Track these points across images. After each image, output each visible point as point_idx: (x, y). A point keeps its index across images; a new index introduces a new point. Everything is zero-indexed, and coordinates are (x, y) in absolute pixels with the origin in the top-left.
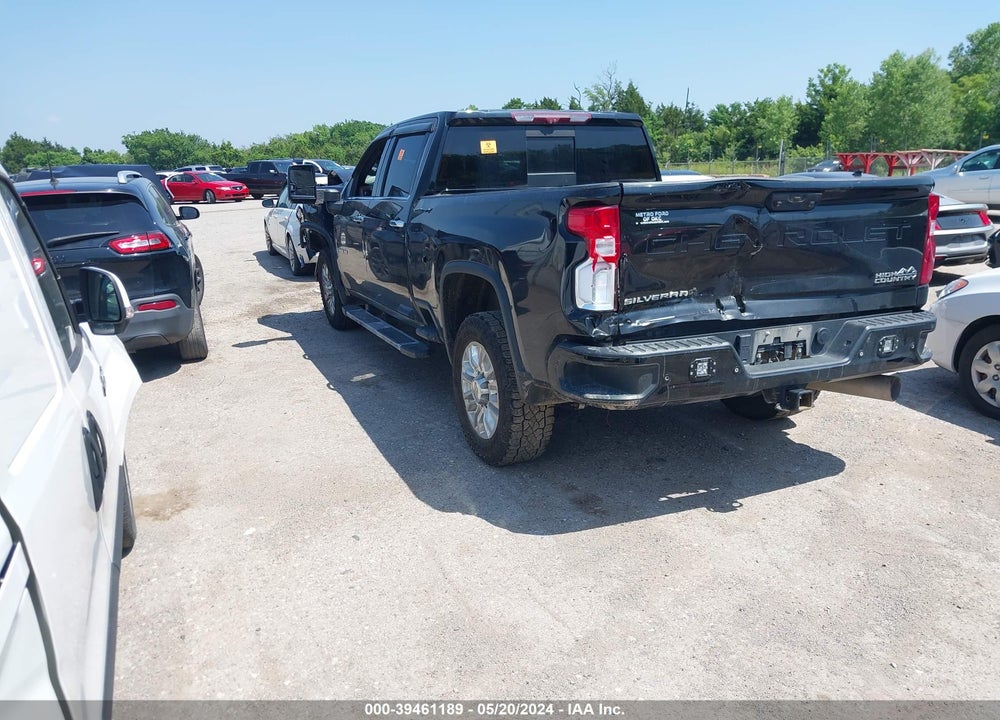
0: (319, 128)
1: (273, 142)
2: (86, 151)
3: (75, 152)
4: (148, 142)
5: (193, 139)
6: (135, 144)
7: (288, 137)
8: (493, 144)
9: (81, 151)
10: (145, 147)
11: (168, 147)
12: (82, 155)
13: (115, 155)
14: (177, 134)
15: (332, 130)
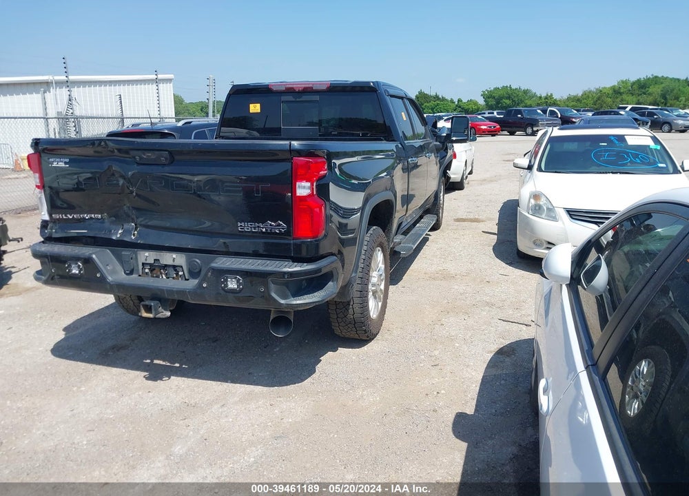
0: (623, 82)
1: (584, 93)
2: (459, 101)
3: (452, 101)
4: (496, 96)
5: (526, 92)
6: (488, 96)
7: (597, 89)
8: (258, 106)
9: (456, 101)
10: (494, 97)
11: (509, 98)
12: (456, 103)
13: (476, 103)
14: (516, 89)
15: (634, 83)
